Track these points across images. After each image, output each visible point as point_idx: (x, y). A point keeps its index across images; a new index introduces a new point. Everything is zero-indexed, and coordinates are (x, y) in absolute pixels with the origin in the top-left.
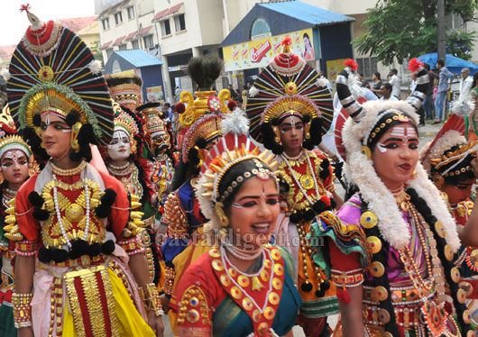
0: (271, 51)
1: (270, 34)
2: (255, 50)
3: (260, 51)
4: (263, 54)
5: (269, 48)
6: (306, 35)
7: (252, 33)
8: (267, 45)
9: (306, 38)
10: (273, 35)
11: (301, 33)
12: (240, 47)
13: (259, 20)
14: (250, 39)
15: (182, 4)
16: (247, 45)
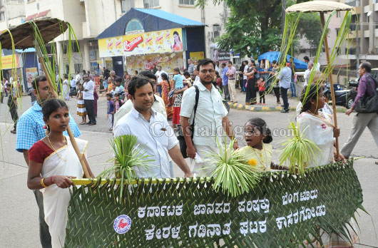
0: (144, 43)
1: (143, 31)
2: (129, 42)
3: (132, 43)
4: (136, 45)
5: (142, 41)
6: (176, 33)
7: (127, 30)
8: (140, 39)
9: (175, 35)
10: (146, 31)
11: (171, 31)
12: (114, 40)
13: (134, 20)
14: (124, 34)
15: (49, 10)
16: (121, 38)
